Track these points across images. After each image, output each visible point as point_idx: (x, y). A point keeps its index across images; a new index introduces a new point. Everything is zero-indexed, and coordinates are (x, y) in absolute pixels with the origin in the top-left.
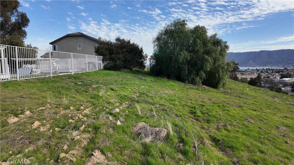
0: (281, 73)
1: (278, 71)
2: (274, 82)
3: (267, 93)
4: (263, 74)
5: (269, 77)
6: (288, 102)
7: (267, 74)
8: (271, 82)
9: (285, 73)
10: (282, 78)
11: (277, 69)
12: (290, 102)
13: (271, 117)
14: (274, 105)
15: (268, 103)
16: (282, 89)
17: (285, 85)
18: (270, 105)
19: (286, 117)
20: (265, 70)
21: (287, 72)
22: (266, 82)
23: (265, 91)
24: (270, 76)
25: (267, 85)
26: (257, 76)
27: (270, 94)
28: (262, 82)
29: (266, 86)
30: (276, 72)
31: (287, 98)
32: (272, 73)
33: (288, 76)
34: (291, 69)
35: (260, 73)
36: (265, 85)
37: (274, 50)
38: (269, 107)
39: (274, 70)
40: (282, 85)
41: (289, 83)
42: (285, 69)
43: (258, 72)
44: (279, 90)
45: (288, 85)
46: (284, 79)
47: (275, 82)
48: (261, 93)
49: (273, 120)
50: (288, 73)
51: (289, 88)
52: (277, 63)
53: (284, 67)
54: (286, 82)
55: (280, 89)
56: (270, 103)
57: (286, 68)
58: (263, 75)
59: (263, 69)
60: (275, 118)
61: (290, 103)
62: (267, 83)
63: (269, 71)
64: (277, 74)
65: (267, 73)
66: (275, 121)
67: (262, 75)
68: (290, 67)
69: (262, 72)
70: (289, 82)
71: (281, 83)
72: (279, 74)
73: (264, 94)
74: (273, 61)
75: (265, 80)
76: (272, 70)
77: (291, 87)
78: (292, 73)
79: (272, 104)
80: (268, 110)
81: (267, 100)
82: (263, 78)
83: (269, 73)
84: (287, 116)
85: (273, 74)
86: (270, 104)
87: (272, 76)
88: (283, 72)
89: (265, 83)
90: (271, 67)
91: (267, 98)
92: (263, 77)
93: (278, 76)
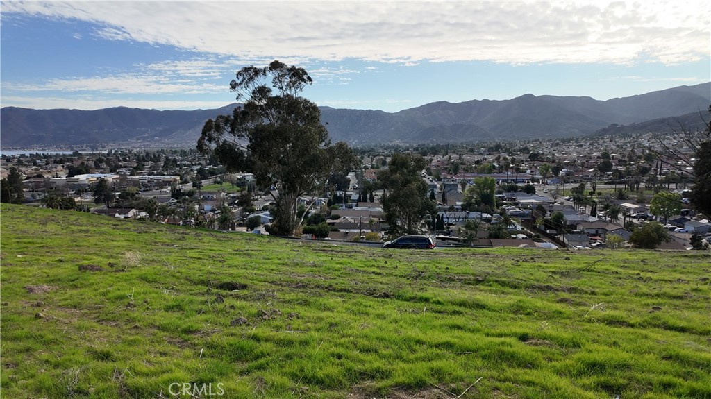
0: (68, 164)
1: (61, 161)
2: (54, 185)
3: (31, 215)
4: (23, 169)
5: (40, 176)
6: (74, 228)
7: (35, 167)
8: (49, 187)
9: (76, 164)
10: (71, 174)
11: (57, 156)
12: (81, 226)
13: (21, 271)
14: (40, 241)
15: (24, 240)
16: (76, 200)
17: (81, 190)
18: (29, 243)
19: (61, 261)
20: (27, 157)
21: (80, 162)
22: (36, 188)
23: (24, 212)
24: (42, 172)
25: (39, 195)
26: (9, 175)
27: (37, 217)
28: (25, 190)
29: (38, 198)
30: (55, 162)
31: (77, 220)
32: (46, 164)
33: (84, 170)
34: (87, 155)
35: (16, 167)
36: (33, 196)
37: (42, 109)
38: (26, 247)
39: (50, 157)
40: (74, 192)
41: (89, 185)
42: (76, 154)
43: (10, 165)
44: (68, 205)
45: (86, 191)
46: (76, 177)
47: (57, 186)
48: (12, 218)
49: (24, 276)
50: (83, 164)
51: (89, 198)
52: (56, 142)
53: (72, 150)
54: (80, 183)
55: (71, 200)
56: (29, 238)
57: (77, 152)
58: (25, 172)
59: (23, 156)
60: (30, 271)
61: (79, 228)
62: (39, 189)
63: (38, 161)
64: (60, 167)
65: (34, 165)
66: (30, 277)
67: (20, 171)
68: (84, 150)
69: (20, 163)
70: (87, 182)
71: (72, 188)
72: (63, 166)
73: (19, 220)
74: (45, 135)
75: (30, 182)
76: (45, 157)
77: (92, 193)
78: (90, 162)
79: (35, 240)
80: (18, 256)
81: (23, 232)
82: (25, 180)
83: (40, 166)
84: (63, 258)
85: (49, 166)
86: (30, 240)
87: (49, 172)
88: (72, 162)
89: (33, 191)
90: (43, 150)
91: (27, 227)
92: (24, 176)
93: (62, 171)
